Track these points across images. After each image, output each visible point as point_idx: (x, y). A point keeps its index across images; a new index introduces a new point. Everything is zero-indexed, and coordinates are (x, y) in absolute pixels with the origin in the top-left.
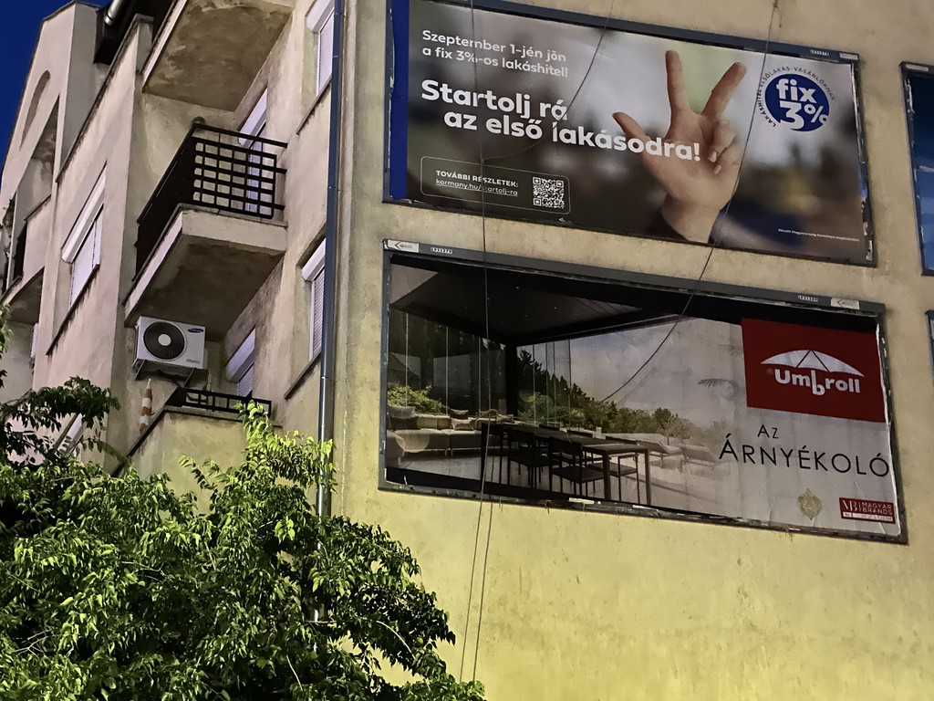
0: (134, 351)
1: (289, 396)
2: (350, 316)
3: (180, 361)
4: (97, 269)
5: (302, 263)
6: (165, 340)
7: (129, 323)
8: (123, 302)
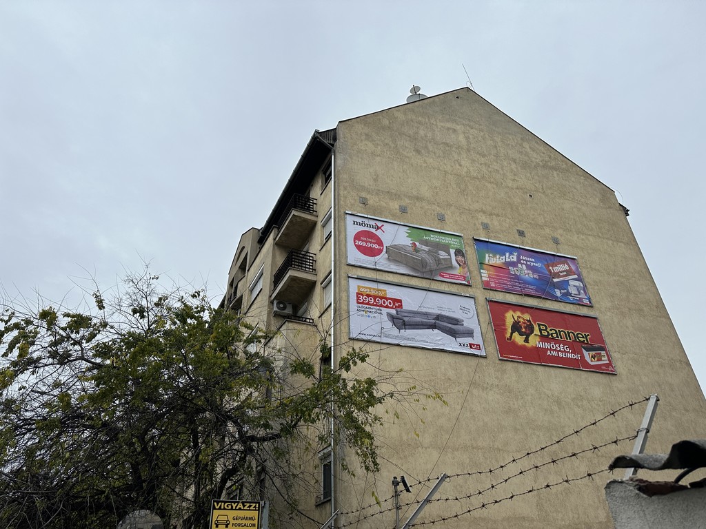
0: (273, 309)
1: (319, 318)
2: (339, 293)
3: (286, 311)
4: (261, 289)
5: (321, 284)
6: (281, 306)
7: (272, 302)
8: (271, 296)
